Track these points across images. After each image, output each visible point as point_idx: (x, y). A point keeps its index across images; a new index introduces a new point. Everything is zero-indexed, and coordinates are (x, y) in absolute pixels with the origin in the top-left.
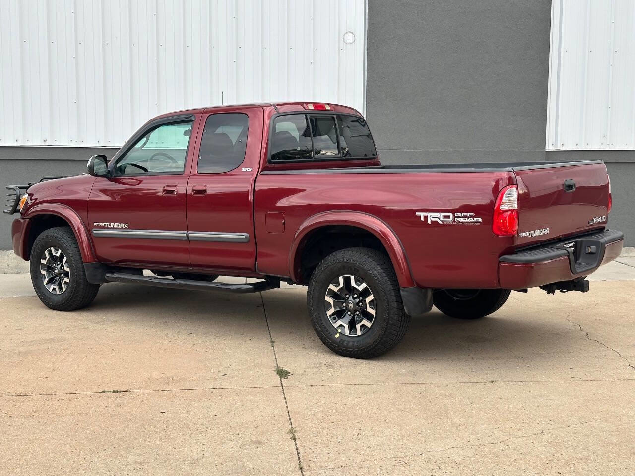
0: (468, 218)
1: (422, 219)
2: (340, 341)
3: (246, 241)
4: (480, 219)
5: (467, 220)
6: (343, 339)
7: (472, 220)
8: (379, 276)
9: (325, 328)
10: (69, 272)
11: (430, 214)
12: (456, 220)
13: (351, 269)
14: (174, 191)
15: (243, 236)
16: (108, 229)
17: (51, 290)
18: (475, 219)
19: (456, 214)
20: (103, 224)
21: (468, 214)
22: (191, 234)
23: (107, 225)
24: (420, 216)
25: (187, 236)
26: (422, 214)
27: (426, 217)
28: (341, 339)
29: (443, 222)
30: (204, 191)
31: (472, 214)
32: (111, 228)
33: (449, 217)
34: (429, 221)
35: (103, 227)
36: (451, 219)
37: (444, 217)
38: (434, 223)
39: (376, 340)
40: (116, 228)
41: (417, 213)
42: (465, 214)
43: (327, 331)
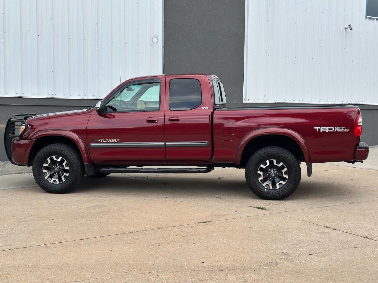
0: (342, 129)
1: (317, 130)
2: (268, 193)
3: (207, 145)
4: (348, 130)
5: (341, 130)
6: (269, 191)
7: (344, 130)
8: (291, 159)
9: (258, 186)
10: (68, 170)
11: (322, 128)
12: (335, 130)
13: (275, 156)
14: (155, 120)
15: (205, 143)
16: (103, 143)
17: (51, 181)
18: (346, 129)
19: (335, 128)
20: (99, 140)
21: (342, 128)
22: (168, 143)
23: (103, 141)
24: (316, 129)
25: (165, 144)
26: (317, 128)
27: (319, 130)
28: (268, 192)
29: (328, 131)
30: (178, 120)
31: (344, 127)
32: (106, 142)
33: (332, 129)
34: (321, 131)
35: (100, 142)
36: (333, 130)
37: (329, 129)
38: (324, 132)
39: (289, 190)
40: (110, 142)
41: (315, 128)
42: (341, 127)
43: (260, 188)
